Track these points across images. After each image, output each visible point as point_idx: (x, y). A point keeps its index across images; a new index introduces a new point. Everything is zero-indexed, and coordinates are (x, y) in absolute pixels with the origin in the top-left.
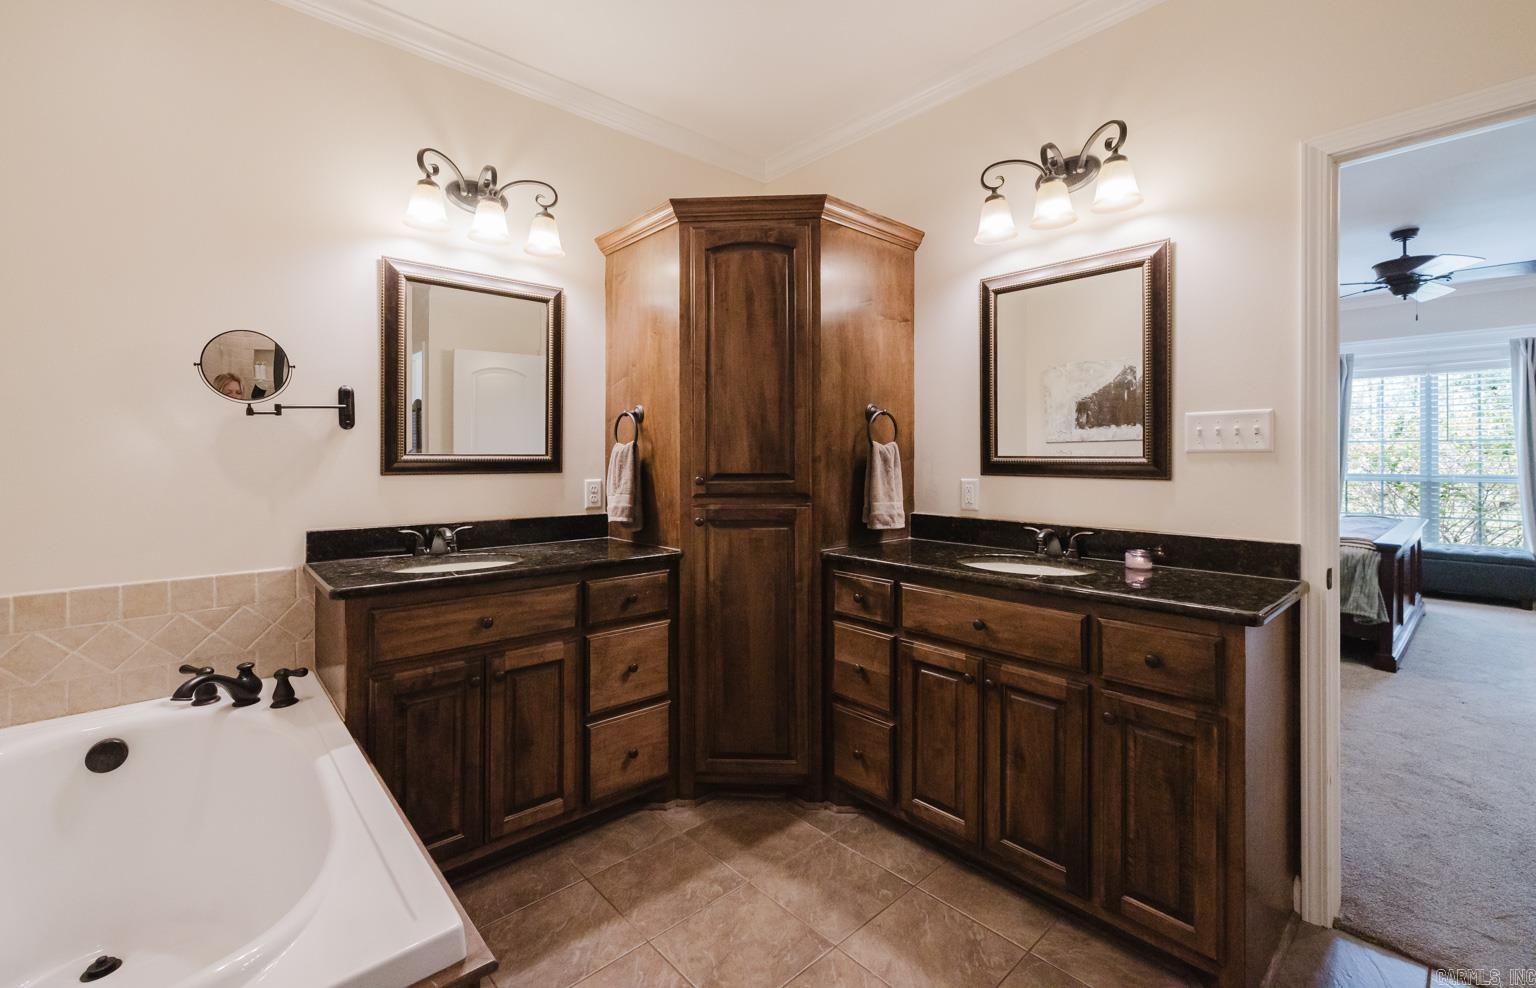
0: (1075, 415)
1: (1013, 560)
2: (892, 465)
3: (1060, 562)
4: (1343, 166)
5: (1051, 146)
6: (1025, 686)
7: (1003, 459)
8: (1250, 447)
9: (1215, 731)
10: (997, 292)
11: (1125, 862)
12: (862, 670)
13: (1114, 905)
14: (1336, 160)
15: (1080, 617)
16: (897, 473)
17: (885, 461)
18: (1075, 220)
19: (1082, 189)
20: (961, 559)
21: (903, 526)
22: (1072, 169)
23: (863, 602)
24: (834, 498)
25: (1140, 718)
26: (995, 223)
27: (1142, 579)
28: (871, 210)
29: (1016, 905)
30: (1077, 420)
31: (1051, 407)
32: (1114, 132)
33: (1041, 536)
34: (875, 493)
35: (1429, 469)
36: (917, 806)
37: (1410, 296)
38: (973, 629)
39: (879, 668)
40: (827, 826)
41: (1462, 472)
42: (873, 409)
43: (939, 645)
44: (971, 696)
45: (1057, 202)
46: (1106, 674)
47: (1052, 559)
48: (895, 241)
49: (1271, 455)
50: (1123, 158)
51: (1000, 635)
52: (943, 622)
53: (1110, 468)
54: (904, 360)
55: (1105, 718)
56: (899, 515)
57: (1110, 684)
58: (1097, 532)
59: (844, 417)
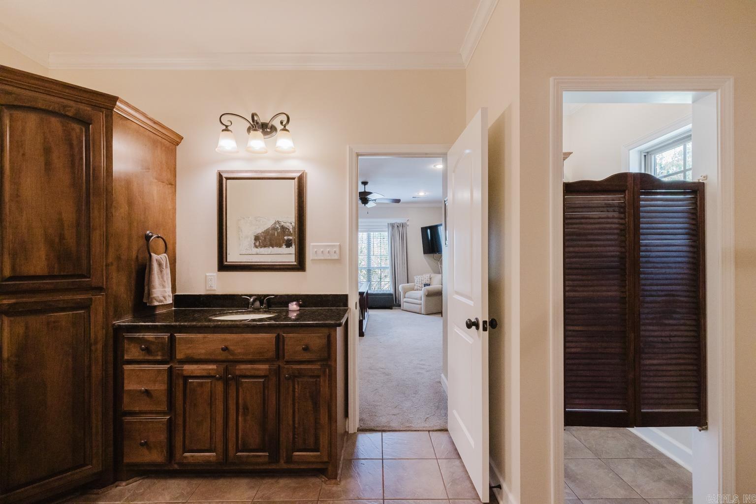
0: (253, 241)
1: (237, 313)
2: (165, 268)
3: (260, 312)
4: (360, 157)
5: (256, 115)
6: (248, 374)
7: (230, 263)
8: (333, 258)
9: (327, 370)
10: (227, 179)
11: (294, 438)
12: (147, 391)
13: (289, 460)
14: (358, 155)
15: (274, 335)
16: (167, 272)
17: (160, 265)
18: (266, 152)
19: (270, 139)
20: (210, 316)
21: (171, 302)
22: (266, 128)
23: (148, 350)
24: (122, 289)
25: (300, 374)
26: (227, 143)
27: (295, 314)
28: (150, 115)
29: (244, 482)
30: (255, 244)
31: (242, 237)
32: (285, 119)
33: (252, 300)
34: (153, 284)
35: (369, 265)
36: (186, 457)
37: (366, 205)
38: (222, 352)
39: (159, 387)
40: (120, 497)
41: (376, 266)
42: (150, 234)
43: (200, 364)
44: (219, 387)
45: (257, 141)
46: (286, 358)
47: (256, 311)
48: (163, 137)
49: (338, 261)
50: (287, 130)
51: (236, 352)
52: (203, 351)
53: (282, 267)
54: (170, 207)
55: (286, 378)
56: (169, 296)
57: (288, 362)
58: (276, 296)
59: (130, 238)
